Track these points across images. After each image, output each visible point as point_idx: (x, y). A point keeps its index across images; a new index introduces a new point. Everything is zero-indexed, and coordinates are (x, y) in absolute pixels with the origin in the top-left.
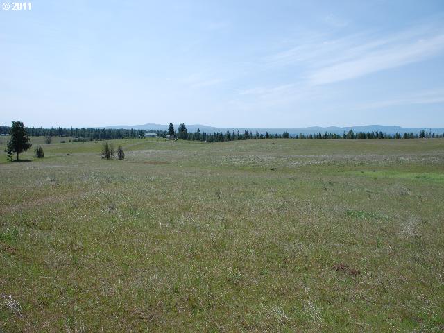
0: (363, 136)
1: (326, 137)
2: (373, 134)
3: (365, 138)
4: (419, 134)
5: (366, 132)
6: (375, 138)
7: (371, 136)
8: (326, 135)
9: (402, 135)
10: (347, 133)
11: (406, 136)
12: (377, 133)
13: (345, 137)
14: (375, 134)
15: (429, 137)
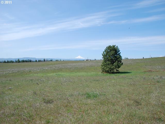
0: (23, 61)
1: (8, 62)
2: (27, 60)
3: (24, 62)
4: (43, 60)
5: (25, 60)
6: (28, 62)
7: (26, 61)
8: (8, 61)
9: (38, 60)
10: (17, 61)
11: (39, 61)
12: (29, 60)
13: (16, 62)
14: (28, 61)
15: (46, 61)
